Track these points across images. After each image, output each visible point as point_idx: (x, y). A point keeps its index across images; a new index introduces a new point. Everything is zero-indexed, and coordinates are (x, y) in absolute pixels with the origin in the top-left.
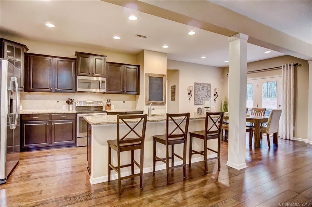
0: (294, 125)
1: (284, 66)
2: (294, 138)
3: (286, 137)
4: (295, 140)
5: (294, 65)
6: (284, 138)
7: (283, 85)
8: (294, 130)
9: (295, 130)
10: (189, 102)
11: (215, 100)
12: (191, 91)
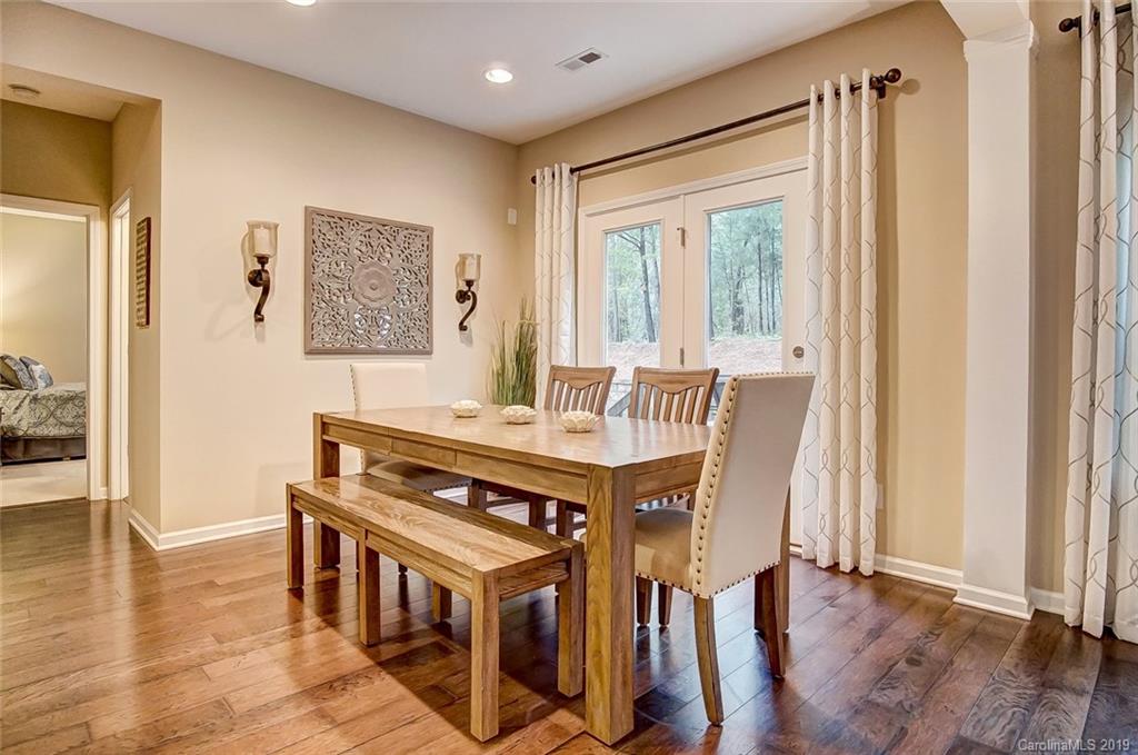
0: (881, 476)
1: (820, 99)
2: (880, 556)
3: (835, 553)
4: (886, 571)
5: (879, 86)
6: (824, 562)
7: (818, 220)
8: (881, 507)
9: (885, 510)
10: (261, 338)
11: (462, 327)
12: (262, 260)
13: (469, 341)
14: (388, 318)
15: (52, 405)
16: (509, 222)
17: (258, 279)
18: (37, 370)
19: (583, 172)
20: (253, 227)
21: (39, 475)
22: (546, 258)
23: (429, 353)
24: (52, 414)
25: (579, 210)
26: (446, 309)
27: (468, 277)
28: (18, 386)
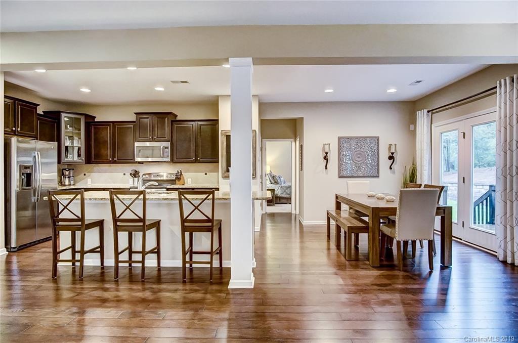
1: (500, 85)
10: (327, 173)
11: (391, 168)
12: (327, 153)
13: (394, 173)
14: (364, 166)
15: (285, 188)
16: (411, 129)
17: (325, 158)
18: (282, 179)
19: (433, 111)
20: (324, 145)
21: (282, 206)
22: (420, 143)
23: (378, 177)
24: (285, 191)
25: (432, 125)
26: (384, 162)
27: (392, 152)
28: (278, 184)
